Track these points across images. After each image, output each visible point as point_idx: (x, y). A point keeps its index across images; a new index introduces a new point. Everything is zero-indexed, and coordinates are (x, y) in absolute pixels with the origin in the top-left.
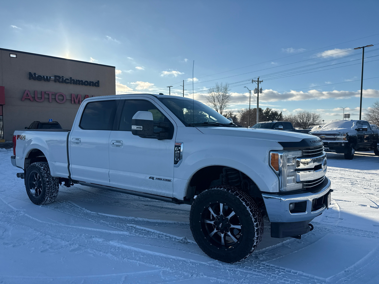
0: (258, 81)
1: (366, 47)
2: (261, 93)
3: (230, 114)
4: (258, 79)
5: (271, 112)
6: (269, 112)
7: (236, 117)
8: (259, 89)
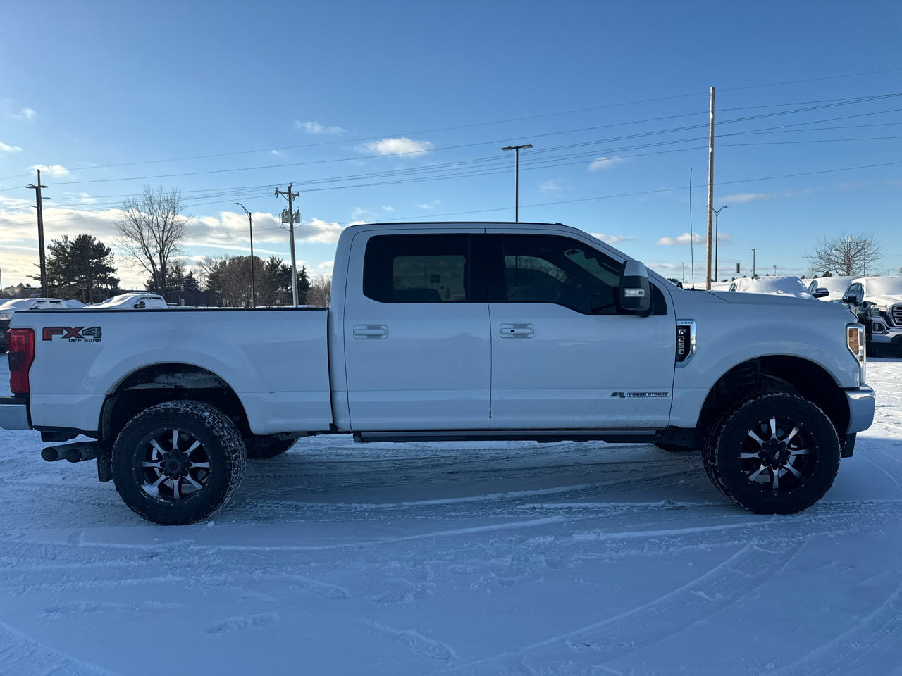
0: (289, 193)
1: (521, 147)
2: (298, 221)
3: (175, 268)
4: (290, 188)
5: (282, 267)
6: (276, 266)
7: (194, 276)
8: (293, 213)
